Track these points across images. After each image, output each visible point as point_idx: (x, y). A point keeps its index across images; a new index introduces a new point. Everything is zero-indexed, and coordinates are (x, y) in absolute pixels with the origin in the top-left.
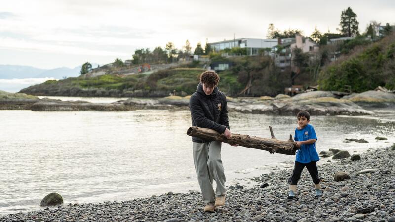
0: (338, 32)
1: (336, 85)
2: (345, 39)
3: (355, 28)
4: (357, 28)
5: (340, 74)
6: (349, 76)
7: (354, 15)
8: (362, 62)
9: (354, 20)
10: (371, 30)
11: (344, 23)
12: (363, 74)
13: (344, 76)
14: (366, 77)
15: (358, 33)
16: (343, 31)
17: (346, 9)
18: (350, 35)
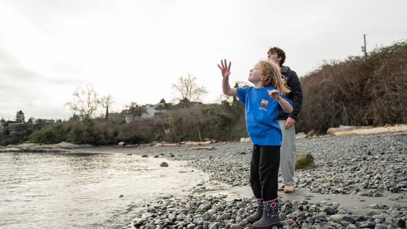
0: (14, 121)
1: (41, 141)
2: (18, 124)
3: (23, 119)
4: (24, 119)
5: (43, 136)
6: (47, 137)
7: (23, 114)
8: (54, 131)
9: (23, 116)
10: (30, 120)
11: (18, 117)
12: (54, 136)
13: (45, 137)
14: (56, 138)
15: (24, 122)
16: (17, 120)
17: (19, 111)
18: (20, 122)
